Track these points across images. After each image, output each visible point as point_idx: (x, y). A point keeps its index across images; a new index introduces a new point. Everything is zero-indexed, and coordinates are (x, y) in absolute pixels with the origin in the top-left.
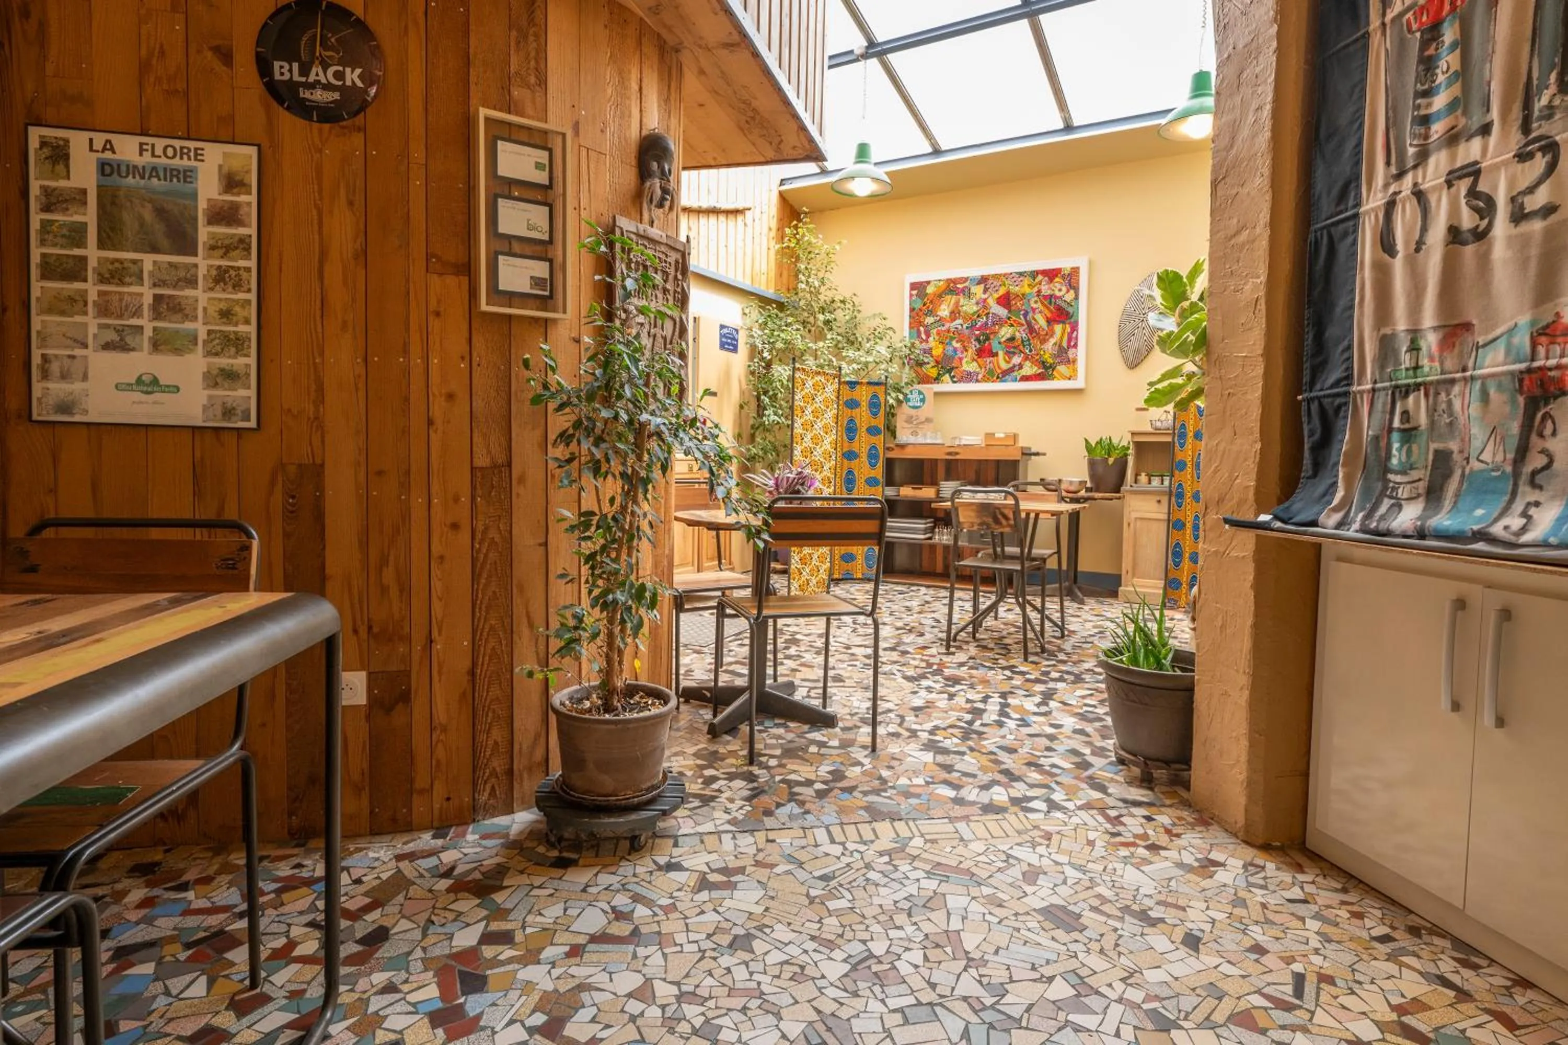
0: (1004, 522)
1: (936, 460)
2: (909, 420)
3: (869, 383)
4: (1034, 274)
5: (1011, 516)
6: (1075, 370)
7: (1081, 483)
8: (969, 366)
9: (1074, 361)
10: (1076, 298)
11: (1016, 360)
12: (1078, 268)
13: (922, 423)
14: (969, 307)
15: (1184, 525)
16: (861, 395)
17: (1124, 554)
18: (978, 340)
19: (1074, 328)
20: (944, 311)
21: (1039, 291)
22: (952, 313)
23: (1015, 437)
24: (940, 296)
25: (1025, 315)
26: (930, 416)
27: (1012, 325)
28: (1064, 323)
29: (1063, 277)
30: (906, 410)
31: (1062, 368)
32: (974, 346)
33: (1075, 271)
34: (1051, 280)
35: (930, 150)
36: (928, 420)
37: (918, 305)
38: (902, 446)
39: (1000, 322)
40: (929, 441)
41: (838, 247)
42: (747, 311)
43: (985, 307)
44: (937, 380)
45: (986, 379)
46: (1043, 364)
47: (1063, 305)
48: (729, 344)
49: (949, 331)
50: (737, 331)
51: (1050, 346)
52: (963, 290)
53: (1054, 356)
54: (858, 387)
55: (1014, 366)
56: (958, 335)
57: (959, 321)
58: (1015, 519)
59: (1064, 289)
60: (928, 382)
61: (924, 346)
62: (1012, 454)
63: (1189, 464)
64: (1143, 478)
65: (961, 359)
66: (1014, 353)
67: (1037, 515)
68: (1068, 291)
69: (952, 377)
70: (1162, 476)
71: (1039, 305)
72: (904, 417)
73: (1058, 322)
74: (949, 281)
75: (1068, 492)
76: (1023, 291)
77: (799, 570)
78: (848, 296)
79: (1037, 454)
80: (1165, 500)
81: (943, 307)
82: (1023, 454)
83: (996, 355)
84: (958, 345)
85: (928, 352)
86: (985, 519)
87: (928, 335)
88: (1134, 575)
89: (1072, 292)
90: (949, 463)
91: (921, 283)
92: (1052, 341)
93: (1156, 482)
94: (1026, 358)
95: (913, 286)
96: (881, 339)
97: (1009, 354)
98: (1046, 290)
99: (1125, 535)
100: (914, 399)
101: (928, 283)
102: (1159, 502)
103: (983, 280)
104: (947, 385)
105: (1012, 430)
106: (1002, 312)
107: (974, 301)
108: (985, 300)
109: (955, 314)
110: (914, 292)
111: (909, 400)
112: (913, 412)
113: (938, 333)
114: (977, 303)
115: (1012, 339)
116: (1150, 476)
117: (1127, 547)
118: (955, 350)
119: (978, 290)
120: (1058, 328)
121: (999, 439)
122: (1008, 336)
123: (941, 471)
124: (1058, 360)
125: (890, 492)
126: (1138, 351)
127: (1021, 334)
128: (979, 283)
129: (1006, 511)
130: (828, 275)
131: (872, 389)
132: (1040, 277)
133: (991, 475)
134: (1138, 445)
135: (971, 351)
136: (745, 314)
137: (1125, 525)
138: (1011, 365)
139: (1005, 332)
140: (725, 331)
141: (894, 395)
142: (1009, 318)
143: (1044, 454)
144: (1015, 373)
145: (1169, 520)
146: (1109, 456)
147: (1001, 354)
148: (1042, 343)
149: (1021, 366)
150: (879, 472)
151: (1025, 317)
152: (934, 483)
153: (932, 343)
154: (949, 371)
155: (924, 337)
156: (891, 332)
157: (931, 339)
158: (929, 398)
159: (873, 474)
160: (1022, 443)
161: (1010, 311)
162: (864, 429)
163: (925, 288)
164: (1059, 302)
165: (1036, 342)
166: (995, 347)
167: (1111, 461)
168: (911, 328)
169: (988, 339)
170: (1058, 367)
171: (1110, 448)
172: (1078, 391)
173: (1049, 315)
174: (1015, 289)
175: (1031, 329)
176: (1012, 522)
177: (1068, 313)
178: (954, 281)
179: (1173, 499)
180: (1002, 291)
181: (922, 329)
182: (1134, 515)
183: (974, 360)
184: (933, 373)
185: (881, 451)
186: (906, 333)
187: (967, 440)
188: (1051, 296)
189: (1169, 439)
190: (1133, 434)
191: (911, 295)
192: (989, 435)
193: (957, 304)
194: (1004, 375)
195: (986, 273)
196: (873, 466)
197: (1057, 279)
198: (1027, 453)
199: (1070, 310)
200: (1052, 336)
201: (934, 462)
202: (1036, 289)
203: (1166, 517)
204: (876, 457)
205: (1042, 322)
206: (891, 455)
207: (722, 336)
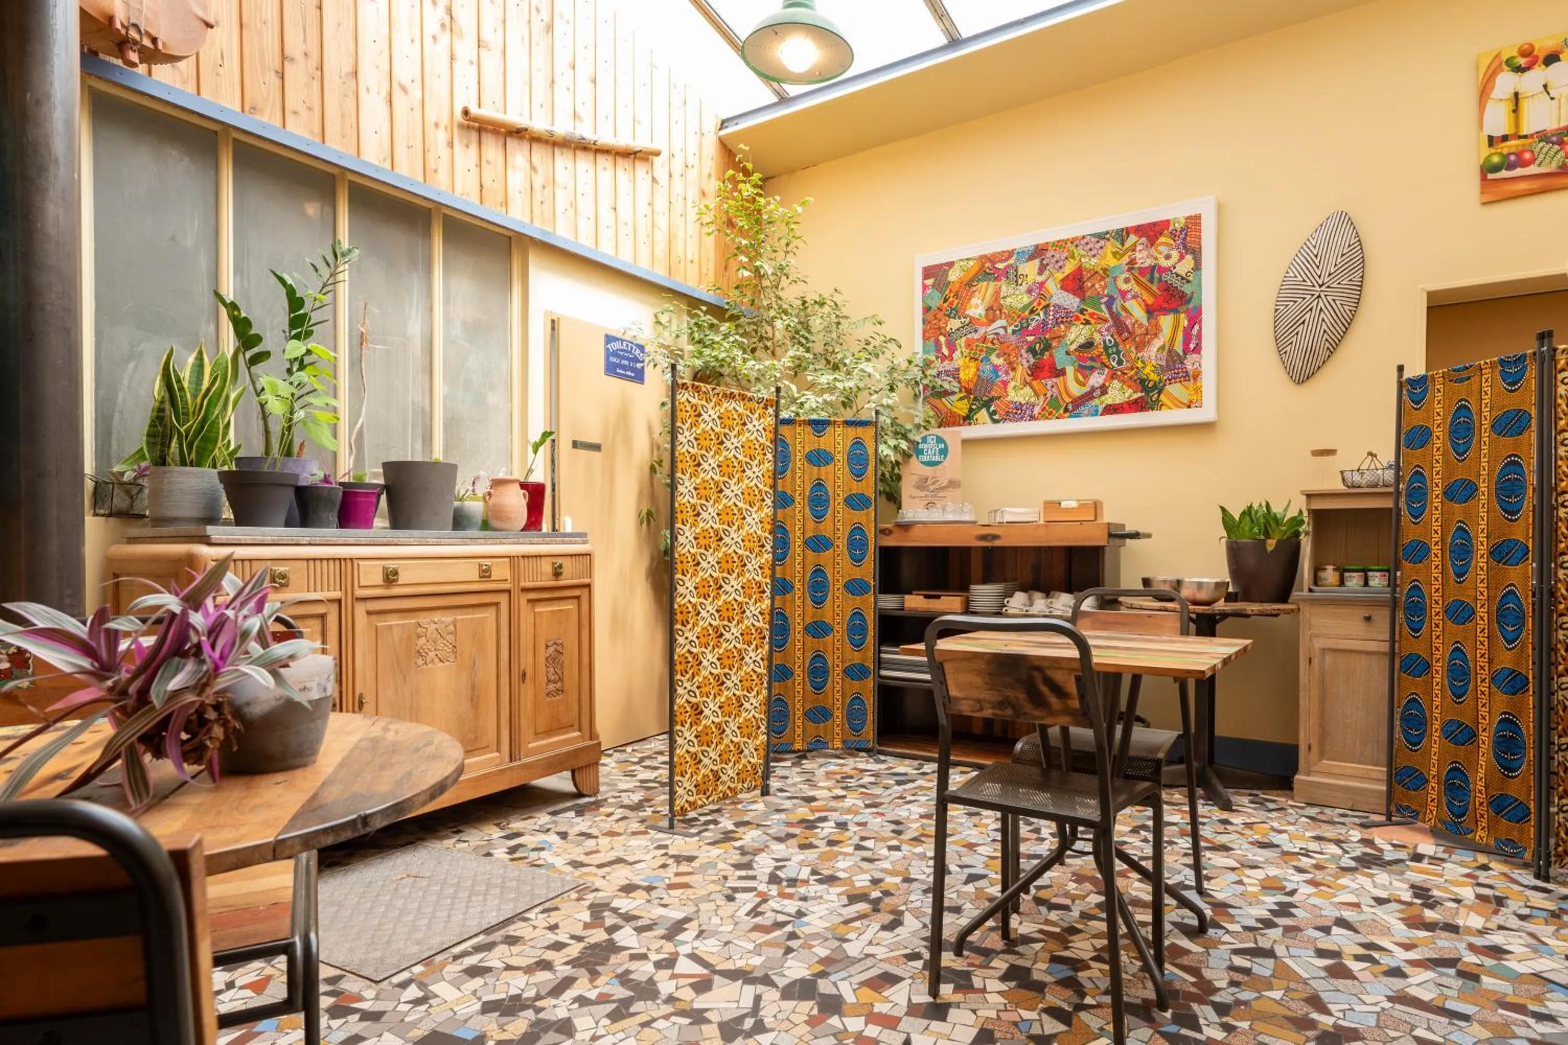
0: (1054, 700)
1: (968, 549)
2: (922, 484)
3: (848, 423)
4: (1122, 235)
5: (1072, 688)
6: (1198, 391)
7: (1217, 585)
8: (1019, 394)
9: (1197, 376)
10: (1197, 267)
11: (1096, 379)
12: (1198, 217)
13: (943, 488)
14: (1017, 298)
15: (1429, 666)
16: (836, 443)
17: (1303, 716)
18: (1032, 350)
19: (1195, 318)
20: (977, 308)
21: (1132, 262)
22: (989, 309)
23: (1096, 506)
24: (969, 284)
25: (1109, 305)
26: (957, 476)
27: (1087, 323)
28: (1176, 311)
29: (1173, 235)
30: (914, 471)
31: (1175, 389)
32: (1026, 361)
33: (1194, 222)
34: (1152, 241)
35: (942, 40)
36: (953, 484)
37: (936, 301)
38: (906, 527)
39: (1067, 318)
40: (951, 517)
41: (799, 209)
42: (664, 319)
43: (1042, 296)
44: (968, 419)
45: (1046, 414)
46: (1143, 384)
47: (1176, 282)
48: (624, 368)
49: (984, 339)
50: (641, 348)
51: (1153, 352)
52: (1005, 272)
53: (1160, 370)
54: (829, 429)
55: (1093, 389)
56: (999, 343)
57: (1002, 322)
58: (1082, 697)
59: (1175, 254)
60: (955, 423)
61: (948, 366)
62: (1093, 537)
63: (1436, 549)
64: (1330, 575)
65: (1005, 384)
66: (1092, 369)
67: (1136, 679)
68: (1182, 258)
69: (992, 414)
70: (1365, 571)
71: (1132, 285)
72: (914, 479)
73: (1165, 311)
74: (984, 258)
75: (1195, 603)
76: (1103, 264)
77: (694, 756)
78: (826, 295)
79: (1135, 536)
80: (1382, 617)
81: (974, 301)
82: (1111, 535)
83: (1062, 373)
84: (999, 361)
85: (955, 374)
86: (1008, 693)
87: (952, 348)
88: (1322, 755)
89: (1189, 258)
90: (989, 553)
91: (939, 267)
92: (1157, 343)
93: (1354, 581)
94: (1113, 376)
95: (928, 272)
96: (877, 356)
97: (1084, 370)
98: (1143, 258)
99: (1303, 678)
100: (930, 450)
101: (951, 264)
102: (1368, 619)
103: (1039, 252)
104: (983, 428)
105: (1089, 495)
106: (1071, 301)
107: (1023, 288)
108: (1042, 285)
109: (994, 311)
110: (930, 282)
111: (921, 452)
112: (927, 471)
113: (968, 345)
114: (1029, 291)
115: (1089, 345)
116: (1342, 572)
117: (1307, 701)
118: (996, 368)
119: (1030, 270)
120: (1166, 322)
121: (1069, 510)
122: (1082, 340)
123: (976, 565)
124: (1169, 375)
125: (889, 602)
126: (1311, 352)
127: (1102, 335)
128: (1031, 258)
129: (1059, 677)
130: (791, 259)
131: (852, 432)
132: (1132, 239)
133: (1058, 571)
134: (1318, 516)
135: (1021, 371)
136: (659, 323)
137: (1303, 663)
138: (1087, 389)
139: (1077, 334)
140: (616, 346)
141: (892, 442)
142: (1082, 311)
143: (1149, 536)
144: (1096, 402)
145: (1392, 654)
146: (1268, 536)
147: (1070, 370)
148: (1139, 348)
149: (1104, 390)
150: (868, 570)
151: (1109, 308)
152: (963, 587)
153: (959, 359)
154: (987, 405)
155: (945, 351)
156: (892, 346)
157: (957, 354)
158: (955, 447)
159: (857, 574)
160: (1109, 516)
161: (1083, 299)
162: (840, 499)
163: (946, 273)
164: (1166, 277)
165: (1130, 348)
166: (1060, 358)
167: (1271, 544)
168: (925, 338)
169: (1048, 347)
170: (1168, 388)
171: (1269, 521)
172: (1206, 427)
173: (1150, 301)
174: (1090, 263)
175: (1119, 326)
176: (1075, 704)
177: (1182, 295)
178: (992, 259)
179: (1400, 615)
180: (1069, 268)
181: (942, 339)
182: (1319, 644)
183: (1026, 383)
184: (962, 408)
185: (871, 536)
186: (919, 346)
187: (1013, 513)
188: (1152, 269)
189: (1389, 504)
190: (1309, 496)
191: (925, 287)
192: (1052, 505)
193: (997, 293)
194: (1076, 406)
195: (1041, 241)
196: (858, 560)
197: (1162, 239)
198: (1119, 535)
199: (1187, 289)
200: (1156, 335)
201: (964, 552)
202: (1126, 259)
203: (1385, 647)
204: (863, 545)
205: (1139, 313)
206: (890, 542)
207: (608, 354)
